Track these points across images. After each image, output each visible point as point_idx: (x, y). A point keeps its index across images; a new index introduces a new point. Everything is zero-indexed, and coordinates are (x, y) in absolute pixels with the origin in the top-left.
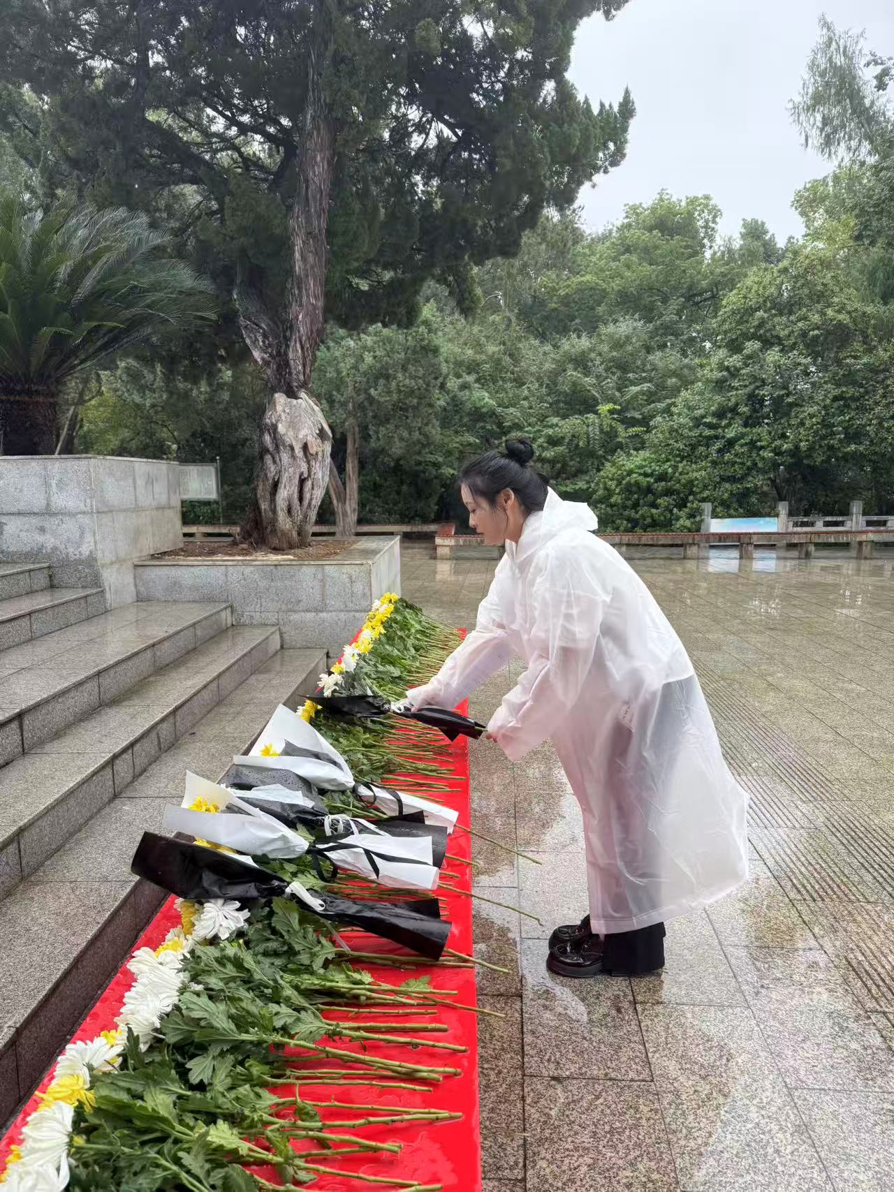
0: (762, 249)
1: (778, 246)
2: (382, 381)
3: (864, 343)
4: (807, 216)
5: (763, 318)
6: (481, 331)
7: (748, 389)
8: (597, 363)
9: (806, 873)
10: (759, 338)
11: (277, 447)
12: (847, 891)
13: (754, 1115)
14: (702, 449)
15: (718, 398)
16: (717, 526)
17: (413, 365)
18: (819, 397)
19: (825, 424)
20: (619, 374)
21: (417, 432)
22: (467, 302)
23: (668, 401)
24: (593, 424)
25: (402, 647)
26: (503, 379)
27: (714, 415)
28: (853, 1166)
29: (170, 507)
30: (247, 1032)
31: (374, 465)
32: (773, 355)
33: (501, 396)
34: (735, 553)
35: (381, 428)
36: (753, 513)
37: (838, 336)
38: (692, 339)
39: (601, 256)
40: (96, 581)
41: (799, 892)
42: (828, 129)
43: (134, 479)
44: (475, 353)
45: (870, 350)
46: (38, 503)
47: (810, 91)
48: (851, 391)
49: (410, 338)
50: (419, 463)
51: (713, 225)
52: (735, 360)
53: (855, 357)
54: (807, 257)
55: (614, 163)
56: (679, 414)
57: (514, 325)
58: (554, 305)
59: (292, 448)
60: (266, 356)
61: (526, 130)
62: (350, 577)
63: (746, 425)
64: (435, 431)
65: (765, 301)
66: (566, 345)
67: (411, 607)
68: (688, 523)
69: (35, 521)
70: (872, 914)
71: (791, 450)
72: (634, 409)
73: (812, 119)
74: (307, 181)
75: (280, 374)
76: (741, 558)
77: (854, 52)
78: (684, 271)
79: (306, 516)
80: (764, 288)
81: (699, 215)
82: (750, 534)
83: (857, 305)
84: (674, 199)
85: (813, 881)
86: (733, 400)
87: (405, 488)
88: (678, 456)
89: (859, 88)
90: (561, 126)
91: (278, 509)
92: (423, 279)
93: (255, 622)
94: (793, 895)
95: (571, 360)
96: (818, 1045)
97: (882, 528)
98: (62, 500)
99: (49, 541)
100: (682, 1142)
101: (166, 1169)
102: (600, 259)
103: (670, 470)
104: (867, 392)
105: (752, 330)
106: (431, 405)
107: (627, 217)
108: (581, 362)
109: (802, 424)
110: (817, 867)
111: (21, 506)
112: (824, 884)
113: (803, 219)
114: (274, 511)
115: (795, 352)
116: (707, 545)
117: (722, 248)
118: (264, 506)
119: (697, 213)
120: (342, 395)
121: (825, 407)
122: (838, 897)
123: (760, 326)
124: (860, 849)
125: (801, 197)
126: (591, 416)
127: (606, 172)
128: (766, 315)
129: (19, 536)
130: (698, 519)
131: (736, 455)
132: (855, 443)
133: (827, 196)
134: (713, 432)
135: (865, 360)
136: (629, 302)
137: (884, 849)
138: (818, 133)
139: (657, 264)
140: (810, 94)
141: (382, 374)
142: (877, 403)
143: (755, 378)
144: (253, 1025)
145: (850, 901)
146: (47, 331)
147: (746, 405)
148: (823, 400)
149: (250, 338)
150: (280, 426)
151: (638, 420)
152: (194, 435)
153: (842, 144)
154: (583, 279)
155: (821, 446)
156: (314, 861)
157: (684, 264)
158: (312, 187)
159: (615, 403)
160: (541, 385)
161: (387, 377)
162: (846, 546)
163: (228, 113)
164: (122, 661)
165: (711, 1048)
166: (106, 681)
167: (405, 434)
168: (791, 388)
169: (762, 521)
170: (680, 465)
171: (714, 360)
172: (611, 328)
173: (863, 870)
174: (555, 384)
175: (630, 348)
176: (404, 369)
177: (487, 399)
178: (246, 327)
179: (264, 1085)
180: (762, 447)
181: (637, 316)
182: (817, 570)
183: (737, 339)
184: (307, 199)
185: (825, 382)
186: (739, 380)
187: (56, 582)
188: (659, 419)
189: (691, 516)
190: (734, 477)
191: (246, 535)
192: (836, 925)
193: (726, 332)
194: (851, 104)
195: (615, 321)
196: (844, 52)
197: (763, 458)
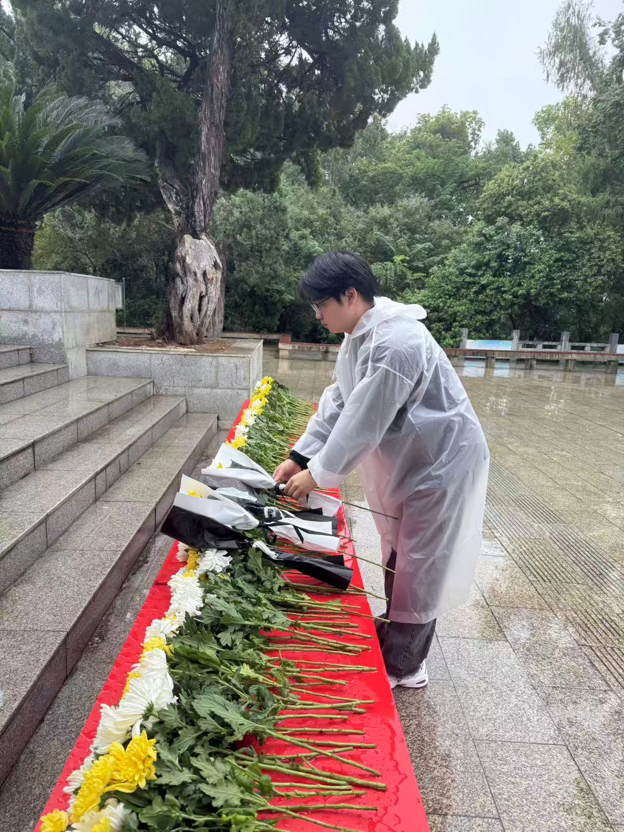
0: (511, 152)
1: (521, 150)
2: (245, 230)
3: (578, 222)
4: (542, 130)
5: (510, 201)
6: (314, 198)
7: (498, 250)
8: (395, 225)
9: (539, 565)
10: (507, 215)
11: (185, 273)
12: (565, 577)
13: (513, 699)
14: (463, 291)
15: (477, 256)
16: (471, 344)
17: (268, 220)
18: (545, 258)
19: (550, 278)
20: (409, 234)
21: (269, 268)
22: (313, 178)
23: (442, 256)
24: (390, 269)
25: (281, 412)
26: (328, 234)
27: (473, 267)
28: (574, 728)
29: (109, 311)
30: (248, 620)
31: (236, 290)
32: (516, 228)
33: (326, 245)
34: (483, 364)
35: (243, 264)
36: (495, 337)
37: (561, 217)
38: (460, 213)
39: (399, 149)
40: (63, 360)
41: (535, 576)
42: (563, 70)
43: (88, 290)
44: (310, 214)
45: (581, 228)
46: (24, 303)
47: (553, 41)
48: (567, 256)
49: (267, 201)
50: (268, 290)
51: (478, 133)
52: (490, 230)
53: (571, 232)
54: (543, 160)
55: (423, 86)
56: (450, 266)
57: (337, 194)
58: (364, 183)
59: (195, 274)
60: (177, 208)
61: (366, 59)
62: (236, 366)
63: (494, 276)
64: (281, 269)
65: (513, 189)
66: (372, 211)
67: (281, 387)
68: (451, 342)
69: (21, 316)
70: (581, 590)
71: (524, 294)
72: (419, 260)
73: (552, 62)
74: (212, 85)
75: (188, 221)
76: (486, 367)
77: (585, 16)
78: (457, 165)
79: (202, 323)
80: (513, 180)
81: (469, 125)
82: (494, 351)
83: (575, 196)
84: (452, 112)
85: (543, 570)
86: (487, 257)
87: (257, 307)
88: (447, 294)
89: (586, 42)
90: (390, 58)
91: (184, 315)
92: (284, 160)
93: (169, 393)
94: (531, 578)
95: (377, 223)
96: (551, 663)
97: (582, 351)
98: (40, 302)
99: (30, 330)
100: (472, 713)
101: (222, 685)
102: (398, 152)
103: (441, 304)
104: (578, 257)
105: (503, 209)
106: (278, 249)
107: (419, 123)
108: (383, 224)
109: (533, 277)
110: (546, 562)
111: (13, 305)
112: (550, 572)
113: (539, 133)
114: (181, 318)
115: (531, 226)
116: (464, 357)
117: (484, 150)
118: (174, 314)
119: (467, 123)
120: (216, 238)
121: (549, 266)
122: (560, 580)
123: (507, 207)
124: (572, 552)
125: (539, 116)
126: (389, 264)
127: (417, 92)
128: (513, 199)
129: (10, 325)
130: (458, 339)
131: (487, 296)
132: (567, 292)
133: (557, 117)
134: (472, 279)
135: (578, 235)
136: (418, 184)
137: (587, 553)
138: (556, 72)
139: (439, 158)
140: (552, 44)
141: (246, 225)
142: (584, 265)
143: (503, 243)
144: (251, 617)
145: (567, 582)
146: (35, 182)
147: (496, 261)
148: (548, 261)
149: (166, 194)
150: (187, 258)
151: (421, 268)
152: (107, 262)
153: (572, 81)
154: (386, 165)
155: (544, 292)
156: (264, 531)
157: (458, 160)
158: (216, 89)
159: (406, 256)
160: (355, 240)
161: (249, 227)
162: (557, 362)
163: (150, 31)
164: (91, 413)
165: (486, 663)
166: (81, 425)
167: (260, 269)
168: (527, 251)
169: (501, 342)
170: (448, 301)
171: (476, 228)
172: (405, 202)
173: (574, 565)
174: (365, 239)
175: (418, 217)
176: (262, 222)
177: (317, 248)
178: (163, 187)
179: (261, 650)
180: (505, 292)
181: (423, 194)
182: (536, 378)
183: (492, 215)
184: (212, 99)
185: (550, 249)
186: (492, 244)
187: (34, 359)
188: (435, 268)
189: (454, 337)
190: (484, 311)
191: (161, 334)
192: (559, 596)
193: (485, 210)
194: (580, 53)
195: (408, 197)
196: (578, 15)
197: (505, 299)
